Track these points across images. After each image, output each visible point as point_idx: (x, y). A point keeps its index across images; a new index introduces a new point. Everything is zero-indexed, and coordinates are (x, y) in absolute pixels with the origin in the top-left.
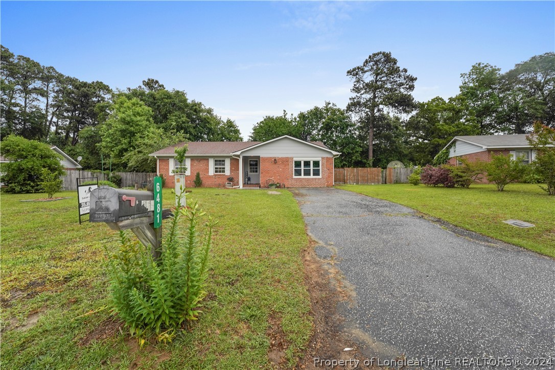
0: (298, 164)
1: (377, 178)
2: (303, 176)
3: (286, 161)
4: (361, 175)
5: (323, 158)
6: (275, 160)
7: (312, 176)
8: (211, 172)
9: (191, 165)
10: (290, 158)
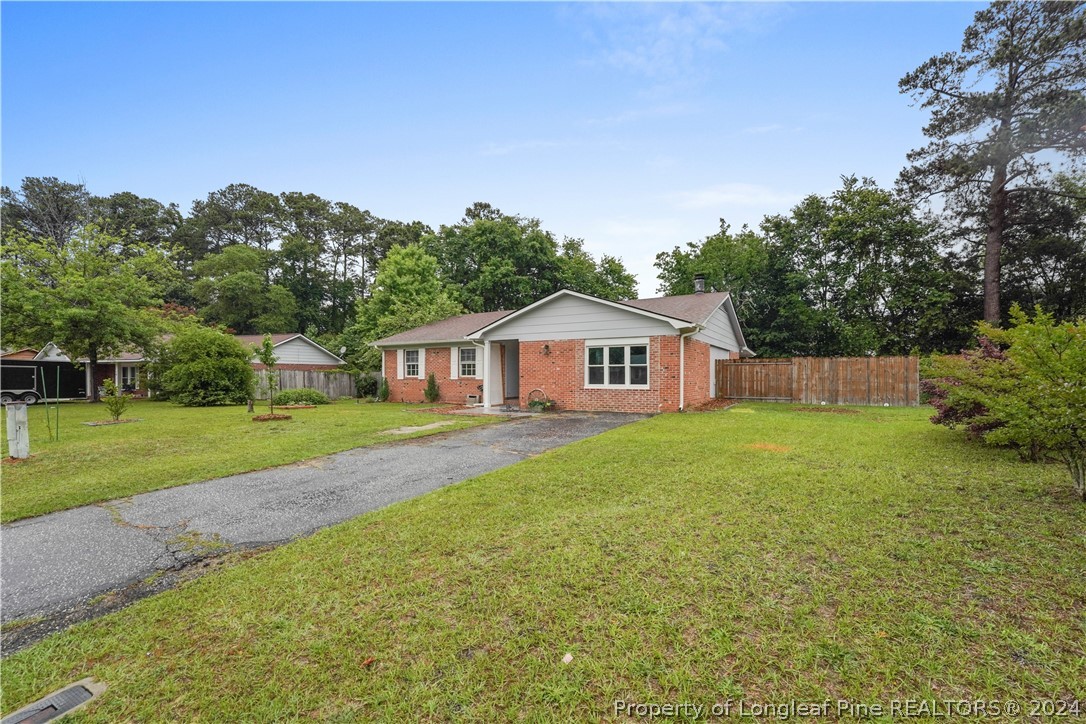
0: (595, 354)
1: (902, 386)
2: (606, 385)
3: (569, 348)
4: (845, 378)
5: (653, 339)
6: (547, 347)
7: (628, 385)
8: (455, 374)
9: (427, 360)
10: (578, 341)
